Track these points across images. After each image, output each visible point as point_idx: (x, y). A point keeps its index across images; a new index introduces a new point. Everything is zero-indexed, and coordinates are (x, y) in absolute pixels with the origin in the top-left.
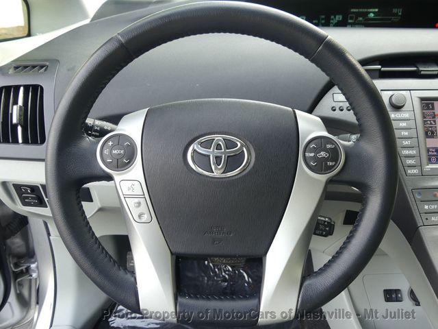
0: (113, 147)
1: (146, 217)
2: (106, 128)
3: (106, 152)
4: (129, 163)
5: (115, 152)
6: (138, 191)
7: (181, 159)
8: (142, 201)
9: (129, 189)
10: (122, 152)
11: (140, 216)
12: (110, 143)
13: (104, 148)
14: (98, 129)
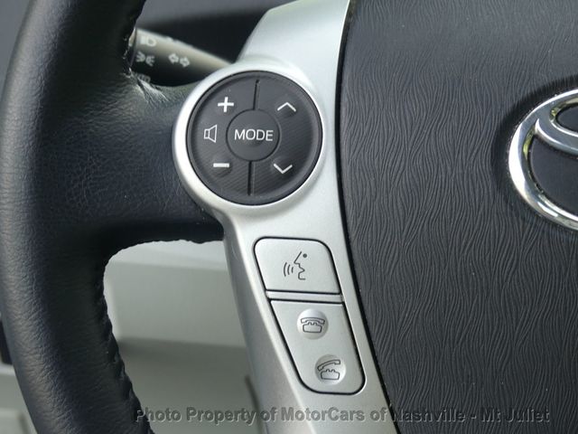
0: (233, 119)
1: (342, 374)
2: (173, 59)
3: (209, 134)
4: (290, 175)
5: (242, 135)
6: (319, 278)
7: (487, 167)
8: (332, 313)
9: (287, 270)
10: (268, 135)
11: (322, 369)
12: (226, 104)
13: (203, 120)
14: (149, 60)
